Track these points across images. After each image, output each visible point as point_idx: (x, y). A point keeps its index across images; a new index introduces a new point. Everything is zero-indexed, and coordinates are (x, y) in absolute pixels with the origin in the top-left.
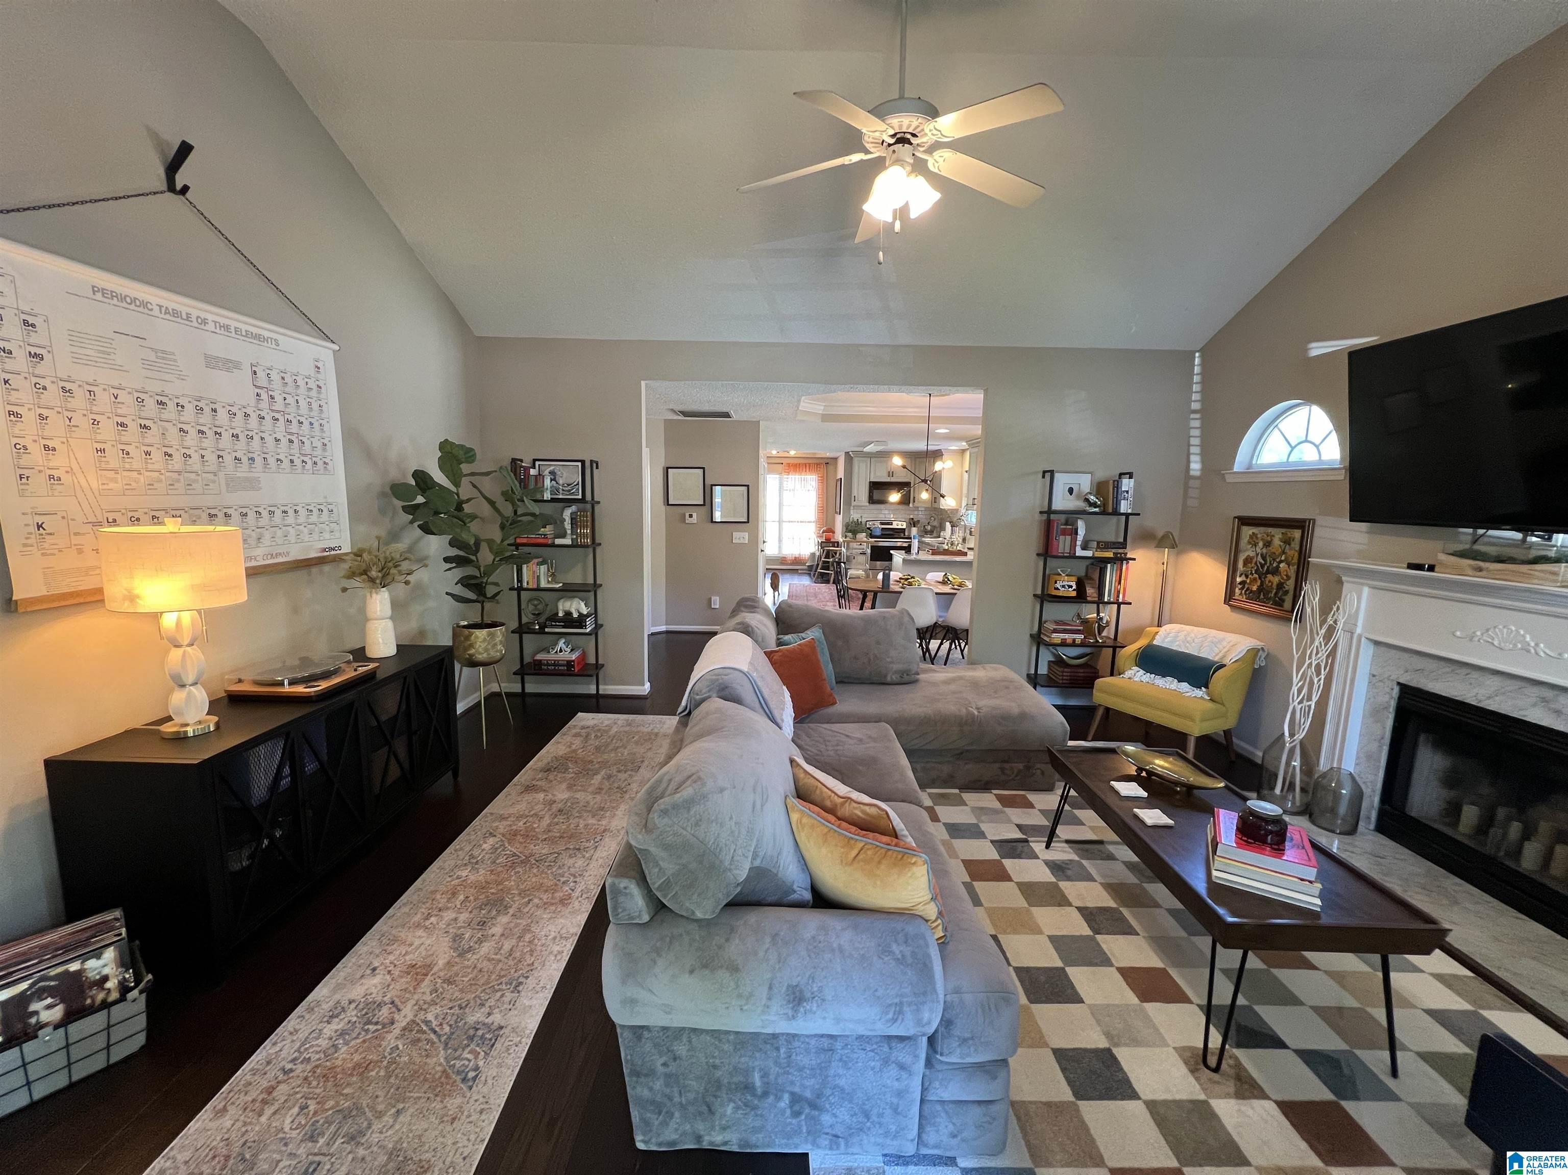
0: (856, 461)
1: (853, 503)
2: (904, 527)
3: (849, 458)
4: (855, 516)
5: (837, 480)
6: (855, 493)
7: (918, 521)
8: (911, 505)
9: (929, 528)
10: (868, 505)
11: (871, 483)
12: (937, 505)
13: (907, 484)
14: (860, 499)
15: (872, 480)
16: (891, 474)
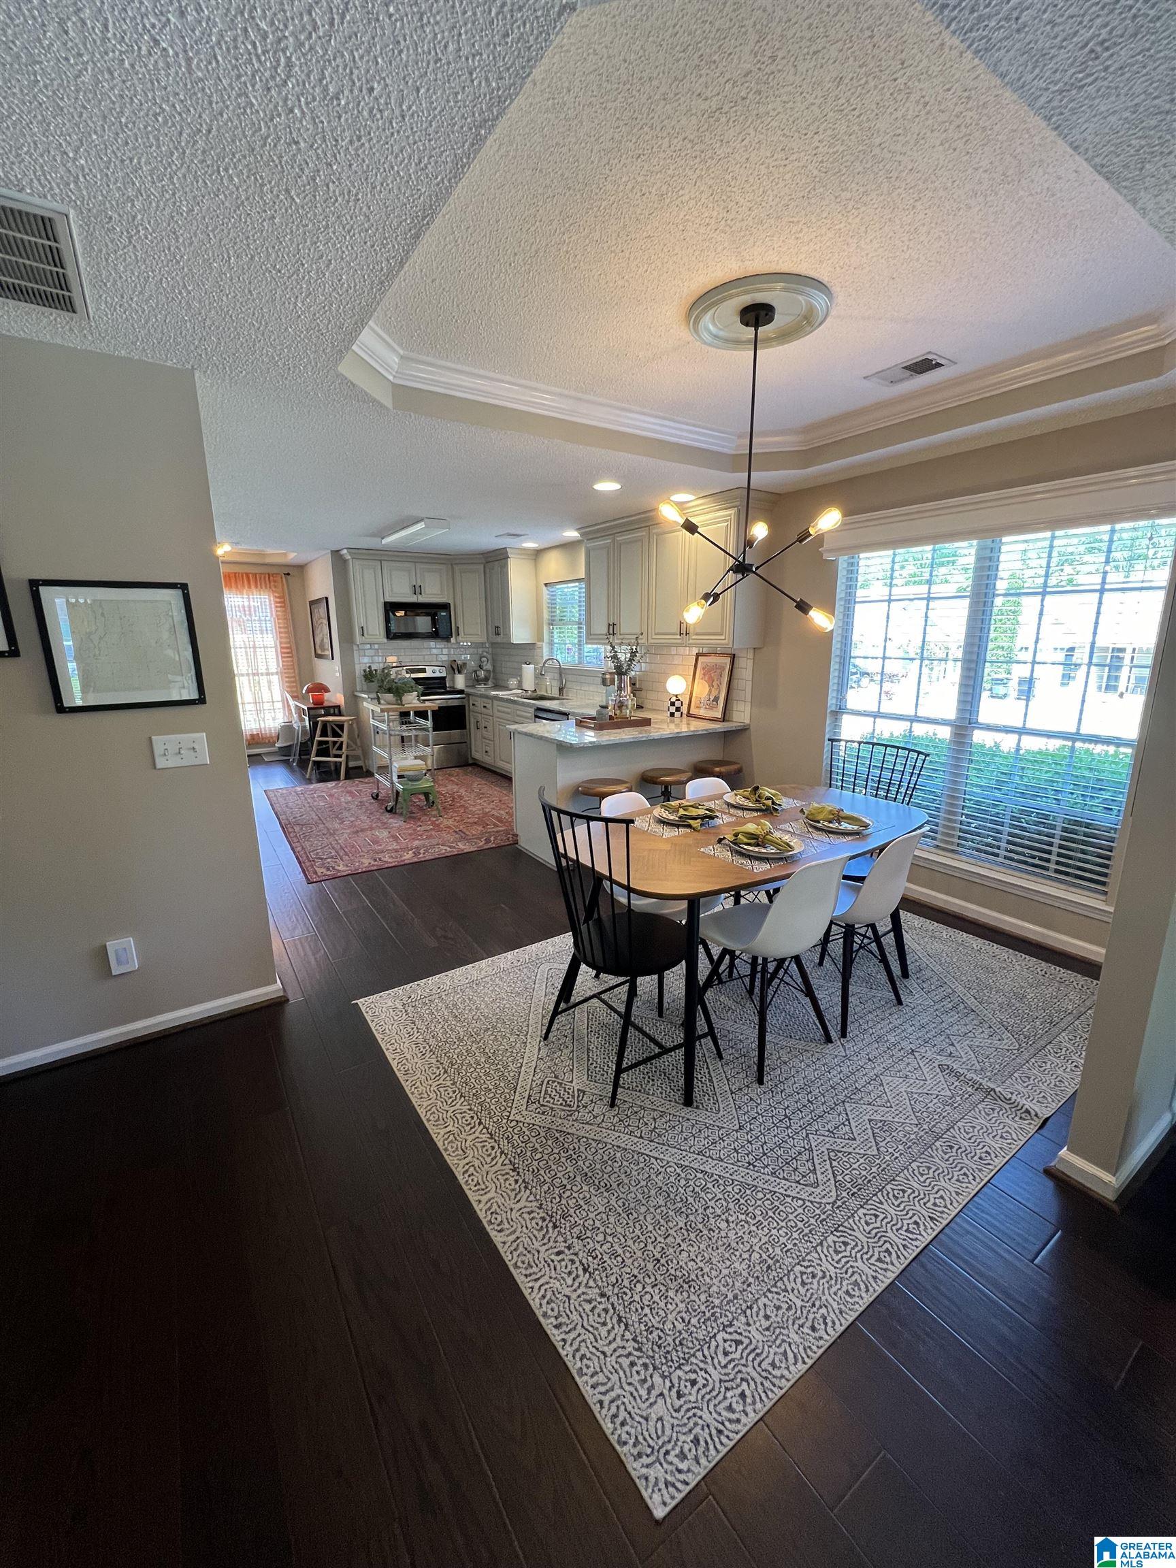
0: (357, 567)
1: (360, 640)
2: (444, 675)
3: (340, 561)
4: (365, 660)
5: (312, 603)
6: (358, 620)
7: (465, 664)
8: (453, 640)
9: (482, 674)
10: (385, 640)
11: (386, 604)
12: (499, 639)
13: (445, 607)
14: (370, 633)
15: (389, 599)
16: (417, 590)
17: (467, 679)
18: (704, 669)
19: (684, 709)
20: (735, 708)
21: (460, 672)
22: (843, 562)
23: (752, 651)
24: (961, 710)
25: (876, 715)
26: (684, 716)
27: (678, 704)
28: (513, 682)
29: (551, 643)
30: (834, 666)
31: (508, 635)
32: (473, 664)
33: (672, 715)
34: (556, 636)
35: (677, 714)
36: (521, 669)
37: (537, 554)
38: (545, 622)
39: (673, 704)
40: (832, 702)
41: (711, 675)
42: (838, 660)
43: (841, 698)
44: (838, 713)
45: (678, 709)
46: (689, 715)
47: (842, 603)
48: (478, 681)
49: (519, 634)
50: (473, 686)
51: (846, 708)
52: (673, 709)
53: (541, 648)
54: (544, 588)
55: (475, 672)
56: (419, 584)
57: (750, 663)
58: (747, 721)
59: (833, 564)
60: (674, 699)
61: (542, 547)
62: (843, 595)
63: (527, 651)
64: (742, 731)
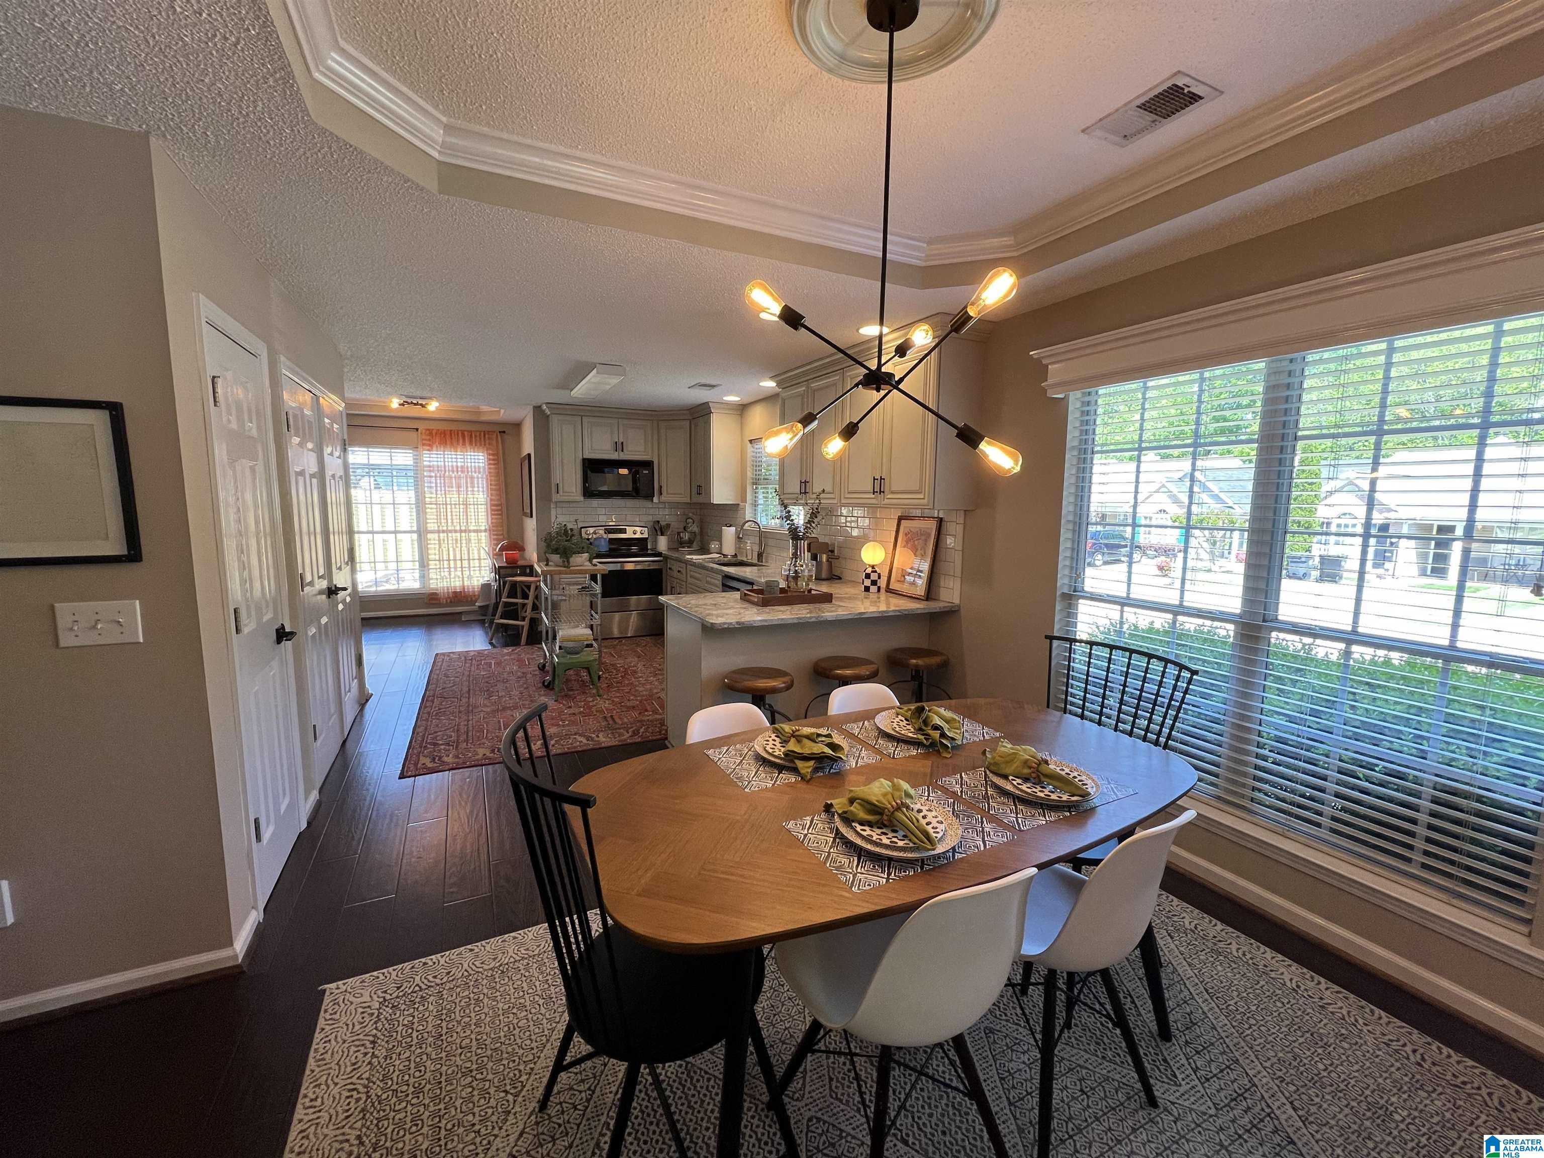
0: (555, 423)
1: (555, 497)
2: (646, 536)
3: (541, 416)
4: (560, 518)
5: (522, 460)
6: (556, 478)
7: (668, 526)
8: (655, 499)
9: (686, 536)
10: (582, 498)
11: (585, 461)
12: (700, 499)
13: (648, 464)
14: (566, 489)
15: (588, 455)
16: (619, 446)
17: (670, 541)
18: (906, 535)
19: (883, 583)
20: (942, 584)
21: (662, 534)
22: (1075, 399)
23: (962, 513)
24: (1247, 601)
25: (1125, 602)
26: (883, 591)
27: (874, 577)
28: (714, 546)
29: (755, 505)
30: (1065, 535)
31: (708, 494)
32: (676, 525)
33: (867, 589)
34: (761, 496)
35: (873, 589)
36: (721, 531)
37: (742, 409)
38: (749, 481)
39: (868, 576)
40: (1063, 583)
41: (914, 542)
42: (1070, 526)
43: (1077, 575)
44: (1072, 597)
45: (874, 583)
46: (889, 590)
47: (1075, 453)
48: (682, 543)
49: (721, 494)
50: (677, 549)
51: (1083, 591)
52: (868, 583)
53: (744, 509)
54: (749, 445)
55: (679, 534)
56: (621, 440)
57: (960, 528)
58: (957, 601)
59: (1063, 403)
60: (869, 570)
61: (747, 400)
62: (1076, 443)
63: (729, 512)
64: (951, 613)
